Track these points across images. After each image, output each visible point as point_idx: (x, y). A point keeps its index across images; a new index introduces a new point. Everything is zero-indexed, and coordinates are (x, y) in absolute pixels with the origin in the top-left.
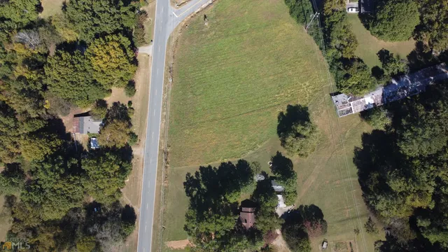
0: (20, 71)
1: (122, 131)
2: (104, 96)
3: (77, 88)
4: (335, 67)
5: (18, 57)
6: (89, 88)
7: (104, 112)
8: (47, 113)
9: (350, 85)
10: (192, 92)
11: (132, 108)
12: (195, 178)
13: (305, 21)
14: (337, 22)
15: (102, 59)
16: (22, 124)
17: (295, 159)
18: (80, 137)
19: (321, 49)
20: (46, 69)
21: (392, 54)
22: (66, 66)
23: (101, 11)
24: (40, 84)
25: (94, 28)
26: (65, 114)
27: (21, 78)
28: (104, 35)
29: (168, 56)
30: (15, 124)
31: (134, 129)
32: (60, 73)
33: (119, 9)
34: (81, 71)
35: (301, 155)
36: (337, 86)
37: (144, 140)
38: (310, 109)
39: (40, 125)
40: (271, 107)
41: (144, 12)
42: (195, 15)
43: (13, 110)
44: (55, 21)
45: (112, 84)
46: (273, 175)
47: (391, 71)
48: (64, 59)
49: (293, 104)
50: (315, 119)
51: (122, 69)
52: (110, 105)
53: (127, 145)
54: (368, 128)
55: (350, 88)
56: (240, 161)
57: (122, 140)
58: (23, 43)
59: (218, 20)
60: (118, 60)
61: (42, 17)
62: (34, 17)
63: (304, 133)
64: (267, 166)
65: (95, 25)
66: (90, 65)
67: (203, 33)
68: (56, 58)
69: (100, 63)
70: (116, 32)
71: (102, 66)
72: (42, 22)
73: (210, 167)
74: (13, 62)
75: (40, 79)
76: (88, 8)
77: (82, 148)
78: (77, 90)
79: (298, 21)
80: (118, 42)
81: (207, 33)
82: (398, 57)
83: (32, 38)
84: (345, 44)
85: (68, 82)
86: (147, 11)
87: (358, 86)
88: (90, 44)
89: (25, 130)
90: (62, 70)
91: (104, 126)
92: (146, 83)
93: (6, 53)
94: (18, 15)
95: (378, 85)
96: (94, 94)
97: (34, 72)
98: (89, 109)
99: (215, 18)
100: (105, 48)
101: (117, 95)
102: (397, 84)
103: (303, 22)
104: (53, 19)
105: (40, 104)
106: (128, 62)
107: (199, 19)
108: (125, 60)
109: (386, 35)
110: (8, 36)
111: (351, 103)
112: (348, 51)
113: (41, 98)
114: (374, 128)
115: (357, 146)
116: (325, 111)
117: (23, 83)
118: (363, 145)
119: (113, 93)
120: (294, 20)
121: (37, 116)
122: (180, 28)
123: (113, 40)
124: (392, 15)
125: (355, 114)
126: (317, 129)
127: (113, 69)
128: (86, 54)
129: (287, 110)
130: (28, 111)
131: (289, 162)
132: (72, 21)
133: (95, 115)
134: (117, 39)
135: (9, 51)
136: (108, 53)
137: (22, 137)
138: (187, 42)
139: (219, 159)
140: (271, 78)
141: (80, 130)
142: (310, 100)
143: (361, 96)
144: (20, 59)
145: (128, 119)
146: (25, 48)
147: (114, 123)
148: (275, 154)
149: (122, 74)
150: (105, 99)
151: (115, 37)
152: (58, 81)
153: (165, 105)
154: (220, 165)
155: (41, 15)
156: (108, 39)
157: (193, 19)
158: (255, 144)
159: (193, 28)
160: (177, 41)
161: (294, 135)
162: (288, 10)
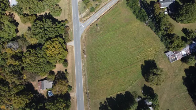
0: (10, 62)
1: (64, 85)
3: (40, 66)
4: (164, 39)
5: (8, 55)
6: (46, 65)
7: (54, 77)
8: (25, 81)
9: (173, 47)
10: (96, 61)
11: (67, 73)
12: (104, 104)
13: (144, 20)
14: (162, 18)
15: (51, 50)
16: (13, 89)
17: (154, 87)
18: (42, 92)
19: (154, 32)
20: (23, 59)
21: (189, 30)
22: (33, 56)
23: (48, 28)
24: (20, 67)
25: (45, 36)
26: (34, 81)
27: (11, 65)
28: (50, 38)
29: (82, 45)
30: (9, 90)
31: (70, 83)
32: (30, 60)
33: (56, 26)
34: (41, 57)
35: (157, 84)
36: (167, 48)
37: (75, 88)
38: (156, 61)
39: (22, 88)
40: (136, 62)
41: (67, 26)
42: (92, 25)
43: (8, 82)
44: (26, 35)
45: (56, 62)
46: (144, 97)
47: (191, 37)
48: (32, 52)
49: (147, 59)
50: (159, 65)
51: (61, 54)
52: (56, 73)
53: (67, 92)
54: (186, 66)
55: (173, 48)
56: (126, 92)
57: (64, 90)
58: (10, 48)
59: (103, 25)
60: (59, 50)
61: (18, 35)
62: (14, 35)
63: (158, 73)
64: (140, 92)
65: (46, 34)
66: (46, 54)
67: (97, 32)
68: (28, 52)
69: (50, 52)
70: (56, 36)
71: (52, 53)
72: (19, 37)
73: (111, 97)
74: (6, 58)
75: (21, 64)
76: (42, 27)
77: (44, 97)
78: (39, 68)
79: (141, 21)
80: (58, 41)
81: (99, 32)
82: (192, 30)
83: (15, 45)
84: (169, 27)
85: (35, 64)
86: (69, 26)
87: (177, 46)
88: (44, 44)
89: (14, 92)
90: (31, 58)
91: (55, 84)
92: (73, 59)
93: (2, 54)
94: (7, 35)
95: (186, 45)
96: (48, 68)
97: (17, 61)
98: (46, 76)
99: (101, 25)
100: (52, 45)
101: (59, 67)
102: (195, 43)
103: (144, 21)
104: (24, 34)
105: (21, 77)
106: (64, 50)
107: (94, 26)
108: (62, 49)
109: (185, 21)
110: (3, 46)
111: (176, 55)
112: (170, 30)
113: (21, 74)
114: (190, 66)
115: (183, 76)
116: (163, 61)
117: (12, 67)
118: (186, 75)
119: (57, 67)
120: (139, 21)
121: (20, 83)
122: (86, 31)
123: (55, 40)
124: (187, 11)
125: (179, 60)
126: (163, 70)
127: (57, 55)
128: (42, 49)
129: (145, 63)
130: (15, 81)
131: (151, 89)
132: (34, 34)
133: (49, 79)
134: (58, 40)
135: (3, 53)
136: (54, 47)
137: (13, 96)
138: (90, 37)
139: (115, 93)
140: (133, 49)
141: (42, 87)
142: (155, 57)
143: (180, 51)
144: (9, 56)
145: (66, 79)
146: (12, 50)
147: (60, 81)
148: (143, 86)
149: (61, 56)
150: (53, 70)
151: (56, 39)
152: (30, 64)
153: (84, 69)
154: (116, 96)
156: (53, 40)
157: (91, 26)
158: (132, 82)
159: (92, 30)
160: (85, 38)
161: (153, 75)
162: (135, 16)
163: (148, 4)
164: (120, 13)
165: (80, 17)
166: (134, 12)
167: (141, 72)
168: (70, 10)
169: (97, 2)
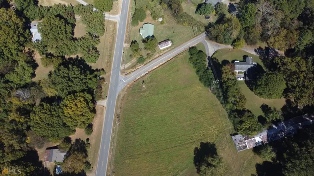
0: (13, 116)
1: (80, 160)
2: (70, 134)
3: (51, 129)
4: (232, 116)
5: (14, 106)
6: (60, 128)
7: (69, 146)
8: (27, 146)
9: (244, 129)
10: (132, 132)
11: (89, 144)
13: (210, 85)
14: (231, 86)
15: (71, 109)
16: (8, 154)
18: (48, 165)
19: (222, 103)
20: (32, 115)
21: (270, 108)
22: (45, 113)
23: (74, 78)
24: (25, 125)
25: (68, 88)
26: (40, 147)
27: (13, 121)
28: (74, 92)
29: (117, 107)
30: (3, 154)
31: (89, 159)
32: (41, 118)
33: (86, 76)
34: (56, 117)
36: (235, 129)
37: (95, 168)
38: (217, 145)
39: (20, 155)
40: (188, 143)
41: (103, 78)
42: (136, 81)
43: (3, 144)
44: (43, 83)
45: (76, 126)
47: (271, 119)
48: (45, 108)
49: (204, 141)
50: (221, 153)
51: (84, 116)
52: (73, 141)
53: (83, 171)
54: (260, 160)
55: (244, 130)
57: (79, 167)
58: (18, 97)
59: (152, 84)
60: (82, 110)
61: (34, 81)
62: (29, 81)
63: (214, 163)
65: (69, 86)
66: (63, 112)
67: (141, 92)
68: (39, 107)
69: (70, 111)
70: (83, 91)
71: (71, 113)
72: (34, 84)
74: (9, 109)
75: (26, 122)
76: (65, 75)
77: (50, 173)
78: (51, 130)
79: (205, 85)
80: (83, 97)
81: (145, 92)
82: (275, 109)
83: (25, 94)
84: (238, 100)
85: (45, 124)
86: (105, 77)
87: (250, 129)
88: (64, 98)
89: (9, 159)
90: (43, 116)
91: (67, 157)
92: (101, 125)
93: (5, 104)
94: (18, 79)
95: (263, 129)
96: (63, 133)
97: (22, 117)
98: (58, 144)
99: (150, 82)
100: (74, 101)
101: (79, 134)
102: (276, 128)
103: (208, 86)
104: (42, 82)
105: (23, 139)
106: (89, 111)
107: (139, 84)
108: (87, 110)
109: (264, 95)
110: (9, 93)
111: (246, 141)
112: (240, 105)
113: (25, 136)
114: (264, 160)
115: (253, 173)
116: (227, 147)
117: (13, 124)
118: (257, 173)
119: (76, 133)
120: (202, 85)
121: (20, 148)
122: (126, 89)
123: (80, 96)
124: (267, 82)
125: (250, 149)
126: (223, 160)
127: (78, 115)
128: (61, 105)
129: (200, 146)
130: (14, 144)
132: (54, 84)
133: (62, 148)
134: (83, 95)
135: (8, 102)
136: (76, 105)
137: (6, 164)
138: (130, 98)
140: (188, 123)
141: (49, 159)
142: (216, 139)
143: (252, 136)
144: (14, 108)
145: (85, 151)
146: (19, 101)
147: (75, 154)
149: (84, 119)
150: (70, 136)
151: (82, 94)
152: (38, 123)
153: (112, 142)
155: (34, 80)
156: (77, 95)
157: (135, 83)
158: (178, 172)
159: (135, 89)
160: (124, 97)
161: (206, 165)
162: (198, 78)
163: (219, 63)
164: (178, 71)
165: (122, 68)
166: (198, 72)
167: (193, 158)
168: (110, 56)
169: (150, 52)
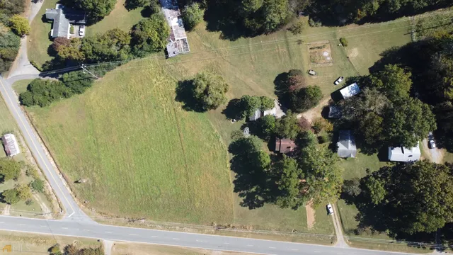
4: (139, 52)
9: (159, 39)
10: (157, 198)
12: (245, 197)
13: (89, 79)
14: (93, 47)
17: (229, 97)
19: (120, 65)
29: (116, 223)
35: (226, 91)
36: (158, 51)
37: (205, 251)
38: (180, 79)
40: (176, 118)
41: (66, 248)
42: (74, 193)
46: (245, 119)
49: (174, 96)
50: (190, 75)
54: (202, 25)
55: (161, 39)
56: (230, 151)
59: (81, 168)
63: (204, 86)
64: (235, 124)
67: (94, 185)
73: (235, 182)
79: (89, 86)
81: (94, 180)
84: (116, 41)
86: (65, 246)
87: (159, 31)
95: (160, 13)
99: (79, 172)
103: (91, 82)
107: (79, 189)
111: (176, 39)
112: (124, 39)
114: (202, 19)
115: (219, 37)
116: (183, 65)
118: (218, 31)
120: (88, 90)
122: (87, 210)
125: (188, 35)
126: (201, 73)
129: (180, 101)
131: (232, 103)
138: (103, 203)
139: (227, 172)
140: (146, 116)
142: (171, 79)
143: (170, 29)
148: (224, 116)
153: (169, 228)
154: (232, 172)
157: (78, 196)
158: (214, 135)
159: (88, 195)
160: (101, 213)
161: (206, 96)
162: (76, 95)
164: (61, 126)
165: (49, 217)
166: (65, 95)
167: (196, 113)
168: (26, 238)
169: (23, 172)
